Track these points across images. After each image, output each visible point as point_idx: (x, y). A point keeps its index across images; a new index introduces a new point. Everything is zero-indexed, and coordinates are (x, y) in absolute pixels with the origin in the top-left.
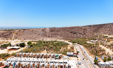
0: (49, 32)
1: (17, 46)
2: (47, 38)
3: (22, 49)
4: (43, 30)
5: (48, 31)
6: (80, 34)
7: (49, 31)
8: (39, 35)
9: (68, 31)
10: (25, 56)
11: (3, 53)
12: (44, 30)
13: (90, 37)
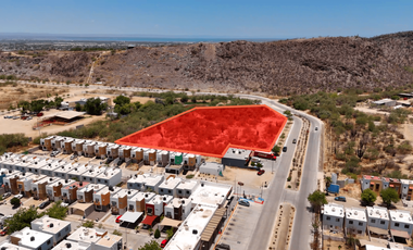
0: (215, 61)
1: (78, 109)
2: (202, 84)
3: (89, 120)
4: (194, 53)
5: (211, 54)
6: (344, 69)
7: (214, 57)
8: (177, 70)
9: (294, 59)
10: (69, 150)
11: (9, 133)
12: (197, 51)
13: (387, 85)
